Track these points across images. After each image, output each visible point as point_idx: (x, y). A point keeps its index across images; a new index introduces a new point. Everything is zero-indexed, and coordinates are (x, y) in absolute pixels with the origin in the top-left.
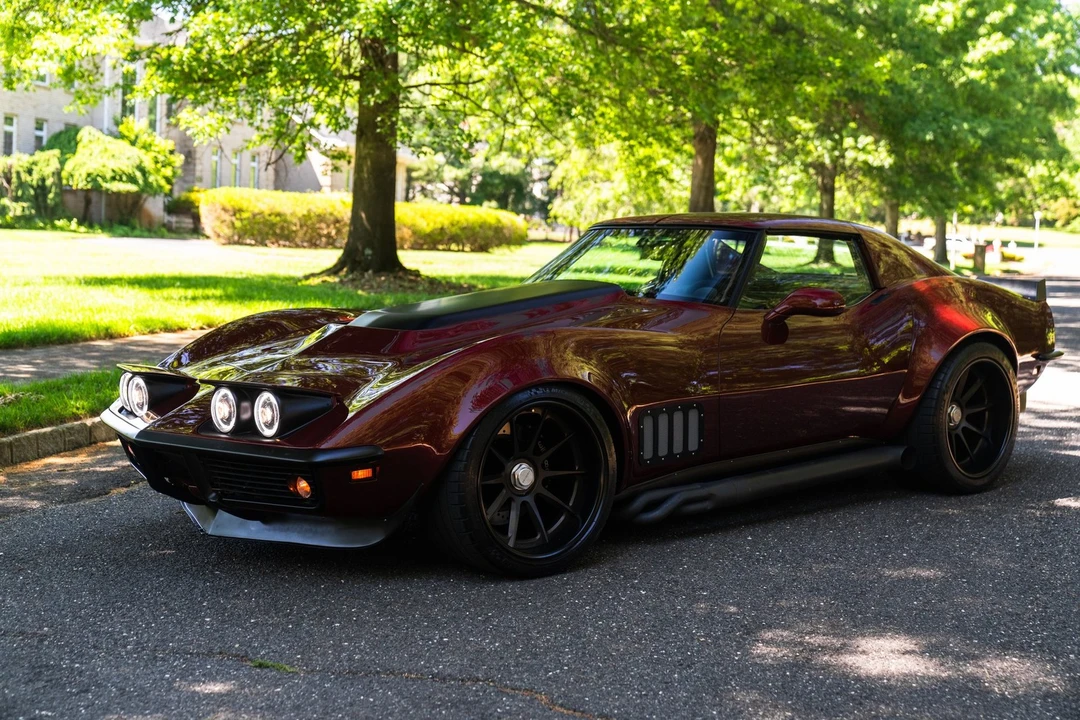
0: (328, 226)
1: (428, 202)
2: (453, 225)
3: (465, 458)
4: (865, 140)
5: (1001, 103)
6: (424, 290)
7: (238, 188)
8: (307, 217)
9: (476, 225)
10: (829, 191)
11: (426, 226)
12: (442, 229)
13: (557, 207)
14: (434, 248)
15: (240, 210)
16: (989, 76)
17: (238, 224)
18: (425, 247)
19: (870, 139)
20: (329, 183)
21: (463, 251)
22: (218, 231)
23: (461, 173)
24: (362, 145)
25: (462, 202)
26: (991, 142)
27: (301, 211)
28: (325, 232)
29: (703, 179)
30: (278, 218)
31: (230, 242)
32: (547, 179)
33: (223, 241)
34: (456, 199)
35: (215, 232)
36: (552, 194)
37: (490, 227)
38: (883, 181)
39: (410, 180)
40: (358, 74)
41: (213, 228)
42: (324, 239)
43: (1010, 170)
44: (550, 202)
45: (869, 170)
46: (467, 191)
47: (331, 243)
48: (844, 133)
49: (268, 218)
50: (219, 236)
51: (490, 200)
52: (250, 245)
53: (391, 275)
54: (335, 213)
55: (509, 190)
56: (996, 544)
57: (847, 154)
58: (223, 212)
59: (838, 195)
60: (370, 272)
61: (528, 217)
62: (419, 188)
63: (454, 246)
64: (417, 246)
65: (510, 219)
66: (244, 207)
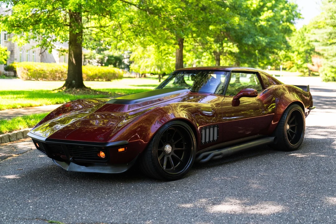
0: (59, 74)
1: (91, 65)
2: (99, 73)
3: (153, 143)
4: (230, 44)
5: (271, 32)
6: (93, 94)
7: (28, 62)
8: (52, 71)
9: (107, 73)
10: (218, 60)
11: (91, 73)
12: (96, 74)
13: (132, 66)
14: (93, 80)
15: (30, 69)
16: (267, 24)
17: (29, 74)
18: (91, 80)
19: (231, 44)
20: (59, 60)
21: (103, 81)
22: (23, 76)
23: (101, 56)
24: (70, 47)
25: (102, 65)
26: (269, 44)
27: (50, 69)
28: (58, 76)
29: (179, 57)
30: (42, 72)
31: (27, 80)
32: (129, 58)
33: (24, 79)
34: (100, 64)
35: (22, 77)
36: (131, 62)
37: (111, 73)
38: (235, 57)
39: (85, 58)
40: (69, 24)
41: (21, 75)
42: (57, 78)
43: (273, 53)
44: (130, 65)
45: (231, 53)
46: (103, 62)
47: (60, 79)
48: (223, 42)
49: (39, 71)
50: (23, 78)
51: (111, 65)
52: (33, 80)
53: (81, 89)
54: (61, 70)
55: (117, 61)
56: (288, 171)
57: (224, 48)
58: (24, 70)
59: (221, 62)
60: (75, 88)
61: (123, 70)
62: (87, 61)
63: (100, 80)
64: (88, 80)
65: (117, 71)
66: (31, 68)
